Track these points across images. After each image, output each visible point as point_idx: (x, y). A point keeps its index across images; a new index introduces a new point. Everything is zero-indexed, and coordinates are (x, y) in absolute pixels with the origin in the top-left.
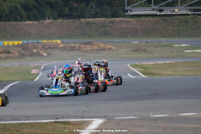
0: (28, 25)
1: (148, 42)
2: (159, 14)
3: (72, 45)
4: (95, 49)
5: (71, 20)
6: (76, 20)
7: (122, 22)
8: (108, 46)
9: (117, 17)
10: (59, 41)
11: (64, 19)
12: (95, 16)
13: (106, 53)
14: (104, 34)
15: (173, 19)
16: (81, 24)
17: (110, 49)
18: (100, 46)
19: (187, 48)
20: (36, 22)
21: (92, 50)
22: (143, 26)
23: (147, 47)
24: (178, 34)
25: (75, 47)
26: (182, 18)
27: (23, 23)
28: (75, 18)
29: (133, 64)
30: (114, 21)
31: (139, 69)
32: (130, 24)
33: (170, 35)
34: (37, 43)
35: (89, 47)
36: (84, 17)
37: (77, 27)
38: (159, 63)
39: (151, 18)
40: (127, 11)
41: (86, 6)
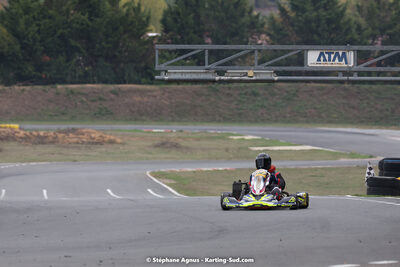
1: (181, 131)
2: (217, 78)
3: (41, 133)
4: (83, 143)
5: (39, 87)
6: (47, 88)
7: (138, 90)
8: (109, 137)
9: (125, 83)
10: (16, 126)
11: (27, 85)
12: (85, 79)
13: (104, 149)
14: (100, 113)
15: (230, 88)
16: (58, 94)
17: (112, 142)
18: (93, 135)
19: (255, 143)
21: (78, 143)
22: (173, 101)
23: (180, 140)
24: (239, 117)
25: (46, 137)
26: (246, 87)
28: (46, 84)
29: (157, 170)
30: (119, 89)
31: (168, 181)
32: (149, 96)
33: (224, 118)
35: (72, 138)
36: (63, 82)
37: (50, 101)
38: (205, 169)
39: (188, 86)
40: (159, 73)
41: (68, 61)
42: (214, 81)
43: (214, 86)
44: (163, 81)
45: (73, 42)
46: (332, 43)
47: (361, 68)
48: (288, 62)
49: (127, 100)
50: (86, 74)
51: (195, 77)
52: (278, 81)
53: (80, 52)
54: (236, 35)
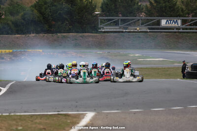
0: (17, 38)
1: (109, 52)
2: (124, 31)
5: (51, 34)
6: (54, 35)
7: (91, 36)
9: (86, 33)
10: (41, 50)
11: (45, 34)
12: (69, 31)
14: (76, 45)
15: (129, 35)
16: (58, 37)
19: (139, 57)
20: (23, 36)
22: (106, 40)
23: (109, 56)
24: (134, 47)
26: (136, 34)
27: (14, 36)
28: (53, 33)
30: (84, 35)
32: (96, 38)
33: (127, 47)
34: (24, 51)
35: (64, 55)
36: (60, 32)
37: (55, 40)
39: (112, 34)
40: (100, 29)
41: (62, 24)
42: (123, 32)
43: (122, 34)
44: (102, 31)
45: (65, 16)
46: (171, 16)
47: (184, 26)
48: (153, 24)
49: (86, 40)
50: (70, 29)
51: (115, 30)
52: (149, 32)
53: (67, 20)
54: (132, 13)
